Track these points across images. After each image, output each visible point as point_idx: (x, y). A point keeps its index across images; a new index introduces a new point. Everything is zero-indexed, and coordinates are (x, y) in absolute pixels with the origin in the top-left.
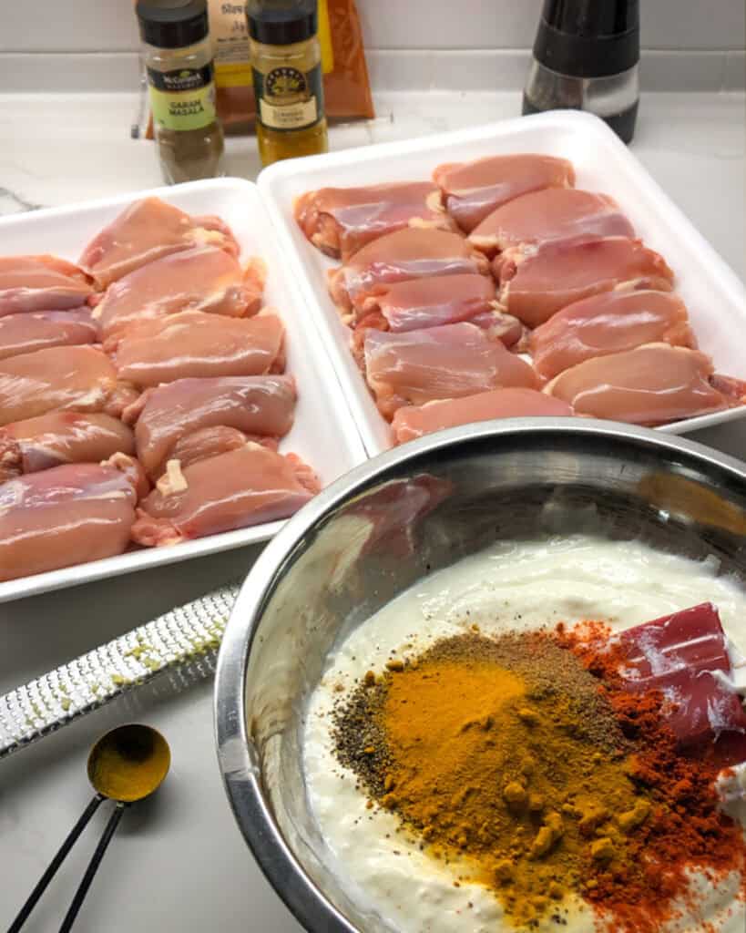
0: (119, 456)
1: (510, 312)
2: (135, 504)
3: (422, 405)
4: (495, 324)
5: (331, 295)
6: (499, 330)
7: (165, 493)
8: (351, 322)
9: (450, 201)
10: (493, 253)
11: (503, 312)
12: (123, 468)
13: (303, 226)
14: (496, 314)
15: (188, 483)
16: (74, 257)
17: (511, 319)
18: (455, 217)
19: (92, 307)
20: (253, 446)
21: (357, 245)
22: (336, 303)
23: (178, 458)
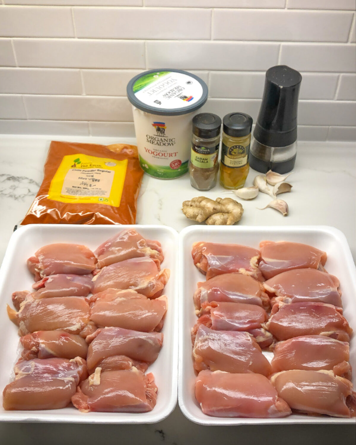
0: (78, 359)
1: (269, 331)
2: (78, 384)
3: (213, 371)
4: (261, 336)
5: (194, 298)
6: (261, 339)
7: (91, 383)
8: (199, 314)
9: (261, 262)
10: (272, 295)
11: (266, 330)
12: (78, 365)
13: (194, 257)
14: (262, 330)
15: (101, 382)
16: (94, 249)
17: (268, 334)
18: (261, 271)
19: (94, 275)
20: (135, 369)
21: (214, 275)
22: (195, 303)
23: (101, 367)
